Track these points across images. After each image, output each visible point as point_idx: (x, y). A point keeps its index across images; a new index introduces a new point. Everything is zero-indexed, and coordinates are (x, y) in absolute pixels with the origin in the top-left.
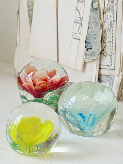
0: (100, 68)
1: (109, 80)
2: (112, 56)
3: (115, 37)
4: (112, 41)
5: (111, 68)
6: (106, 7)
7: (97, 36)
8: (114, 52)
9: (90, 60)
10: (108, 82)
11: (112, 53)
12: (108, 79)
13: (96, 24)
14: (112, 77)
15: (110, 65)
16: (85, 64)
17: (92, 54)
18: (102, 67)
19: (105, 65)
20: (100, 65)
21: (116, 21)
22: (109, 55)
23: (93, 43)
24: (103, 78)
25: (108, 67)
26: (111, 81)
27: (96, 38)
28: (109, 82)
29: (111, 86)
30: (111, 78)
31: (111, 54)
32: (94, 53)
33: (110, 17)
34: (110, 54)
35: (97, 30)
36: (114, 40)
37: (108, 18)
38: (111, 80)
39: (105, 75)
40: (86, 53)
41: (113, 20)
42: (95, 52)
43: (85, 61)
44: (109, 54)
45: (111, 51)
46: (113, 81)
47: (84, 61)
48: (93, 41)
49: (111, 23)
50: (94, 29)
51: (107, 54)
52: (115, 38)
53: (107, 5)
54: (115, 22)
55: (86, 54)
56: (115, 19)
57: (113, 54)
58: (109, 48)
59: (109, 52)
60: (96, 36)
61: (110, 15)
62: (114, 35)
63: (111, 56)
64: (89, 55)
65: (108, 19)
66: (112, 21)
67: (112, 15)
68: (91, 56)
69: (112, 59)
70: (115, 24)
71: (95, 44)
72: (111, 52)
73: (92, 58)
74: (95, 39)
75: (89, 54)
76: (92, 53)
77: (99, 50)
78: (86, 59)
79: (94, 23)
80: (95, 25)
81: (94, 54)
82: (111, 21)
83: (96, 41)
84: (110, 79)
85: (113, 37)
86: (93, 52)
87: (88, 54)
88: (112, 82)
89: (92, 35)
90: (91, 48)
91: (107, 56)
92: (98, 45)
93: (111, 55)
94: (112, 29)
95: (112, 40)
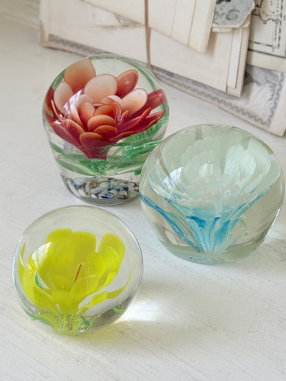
0: (249, 50)
1: (272, 81)
2: (281, 23)
5: (277, 52)
9: (226, 28)
10: (268, 84)
11: (281, 15)
12: (269, 78)
14: (279, 75)
15: (275, 44)
16: (213, 36)
17: (232, 15)
18: (255, 47)
19: (263, 44)
20: (250, 41)
22: (273, 20)
24: (257, 75)
25: (269, 50)
26: (275, 85)
28: (271, 87)
29: (275, 96)
30: (277, 76)
31: (279, 18)
32: (236, 13)
34: (276, 18)
38: (275, 82)
39: (261, 68)
40: (216, 8)
42: (238, 11)
43: (214, 30)
44: (272, 17)
45: (278, 11)
46: (281, 86)
47: (212, 28)
51: (269, 17)
55: (216, 12)
57: (282, 20)
58: (273, 3)
59: (274, 13)
63: (277, 23)
64: (224, 16)
68: (228, 18)
69: (280, 31)
72: (279, 13)
73: (231, 25)
75: (223, 14)
76: (231, 11)
77: (248, 8)
78: (214, 25)
81: (237, 16)
84: (274, 79)
86: (233, 10)
87: (221, 12)
88: (278, 87)
91: (268, 22)
93: (278, 20)
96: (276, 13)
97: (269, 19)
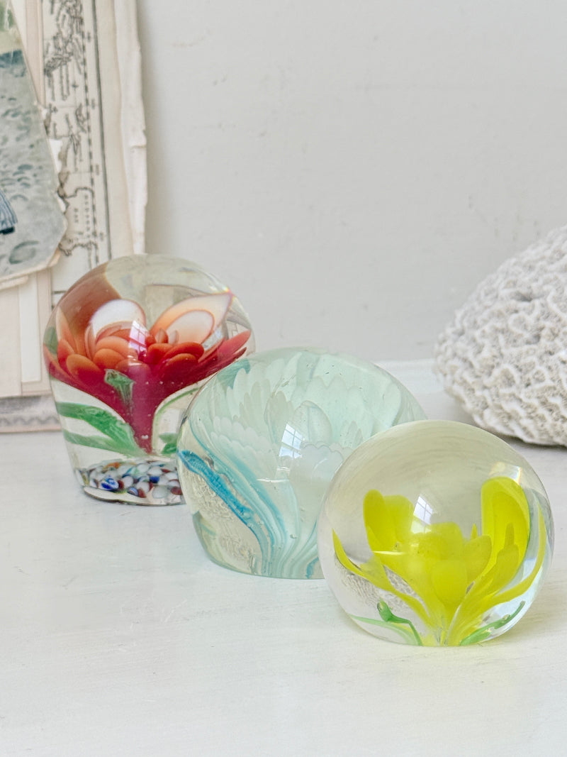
2: (96, 248)
3: (101, 168)
4: (88, 184)
6: (51, 49)
7: (37, 171)
8: (101, 228)
9: (14, 278)
11: (95, 234)
13: (22, 123)
17: (21, 254)
21: (97, 102)
22: (82, 246)
23: (17, 206)
27: (32, 181)
31: (92, 239)
32: (29, 247)
33: (71, 89)
34: (85, 241)
35: (32, 146)
36: (99, 180)
37: (65, 93)
41: (87, 101)
44: (80, 241)
45: (88, 229)
48: (15, 197)
49: (78, 113)
50: (11, 142)
51: (75, 242)
52: (101, 174)
53: (55, 38)
54: (93, 107)
56: (93, 94)
57: (98, 240)
58: (79, 218)
59: (81, 233)
60: (28, 174)
61: (71, 82)
62: (97, 160)
63: (89, 249)
65: (64, 97)
66: (84, 103)
67: (79, 79)
68: (13, 261)
69: (96, 260)
70: (94, 113)
71: (29, 208)
72: (92, 229)
73: (22, 270)
74: (27, 185)
76: (17, 247)
79: (9, 118)
80: (20, 128)
81: (33, 253)
82: (81, 106)
83: (31, 193)
85: (94, 168)
86: (23, 244)
89: (8, 168)
90: (9, 226)
91: (73, 252)
92: (48, 209)
93: (90, 243)
94: (84, 137)
95: (92, 181)
96: (86, 233)
97: (75, 246)
